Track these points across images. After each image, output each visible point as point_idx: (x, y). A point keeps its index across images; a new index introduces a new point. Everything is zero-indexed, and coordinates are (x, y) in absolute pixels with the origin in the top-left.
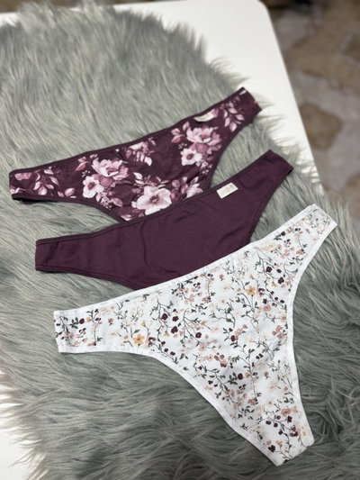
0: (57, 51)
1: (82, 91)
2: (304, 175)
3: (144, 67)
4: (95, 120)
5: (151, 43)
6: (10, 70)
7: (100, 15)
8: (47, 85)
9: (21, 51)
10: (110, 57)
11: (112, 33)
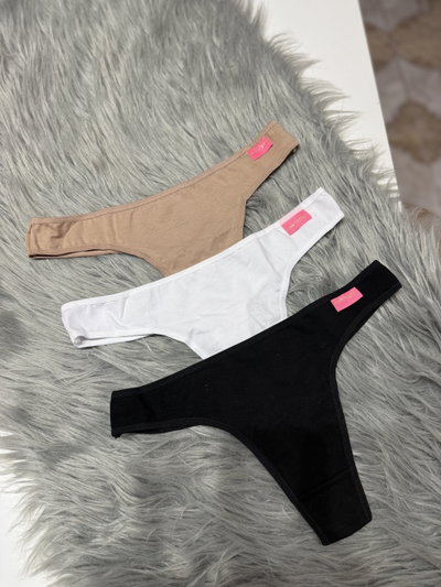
0: (77, 21)
1: (105, 73)
3: (184, 45)
4: (120, 111)
5: (196, 13)
6: (19, 46)
8: (63, 65)
9: (33, 22)
10: (143, 30)
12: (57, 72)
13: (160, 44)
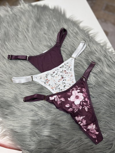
0: (14, 21)
1: (25, 34)
2: (110, 52)
3: (46, 23)
4: (32, 44)
5: (47, 14)
7: (27, 7)
8: (13, 34)
9: (1, 24)
10: (33, 21)
11: (32, 12)
12: (11, 36)
13: (39, 24)
